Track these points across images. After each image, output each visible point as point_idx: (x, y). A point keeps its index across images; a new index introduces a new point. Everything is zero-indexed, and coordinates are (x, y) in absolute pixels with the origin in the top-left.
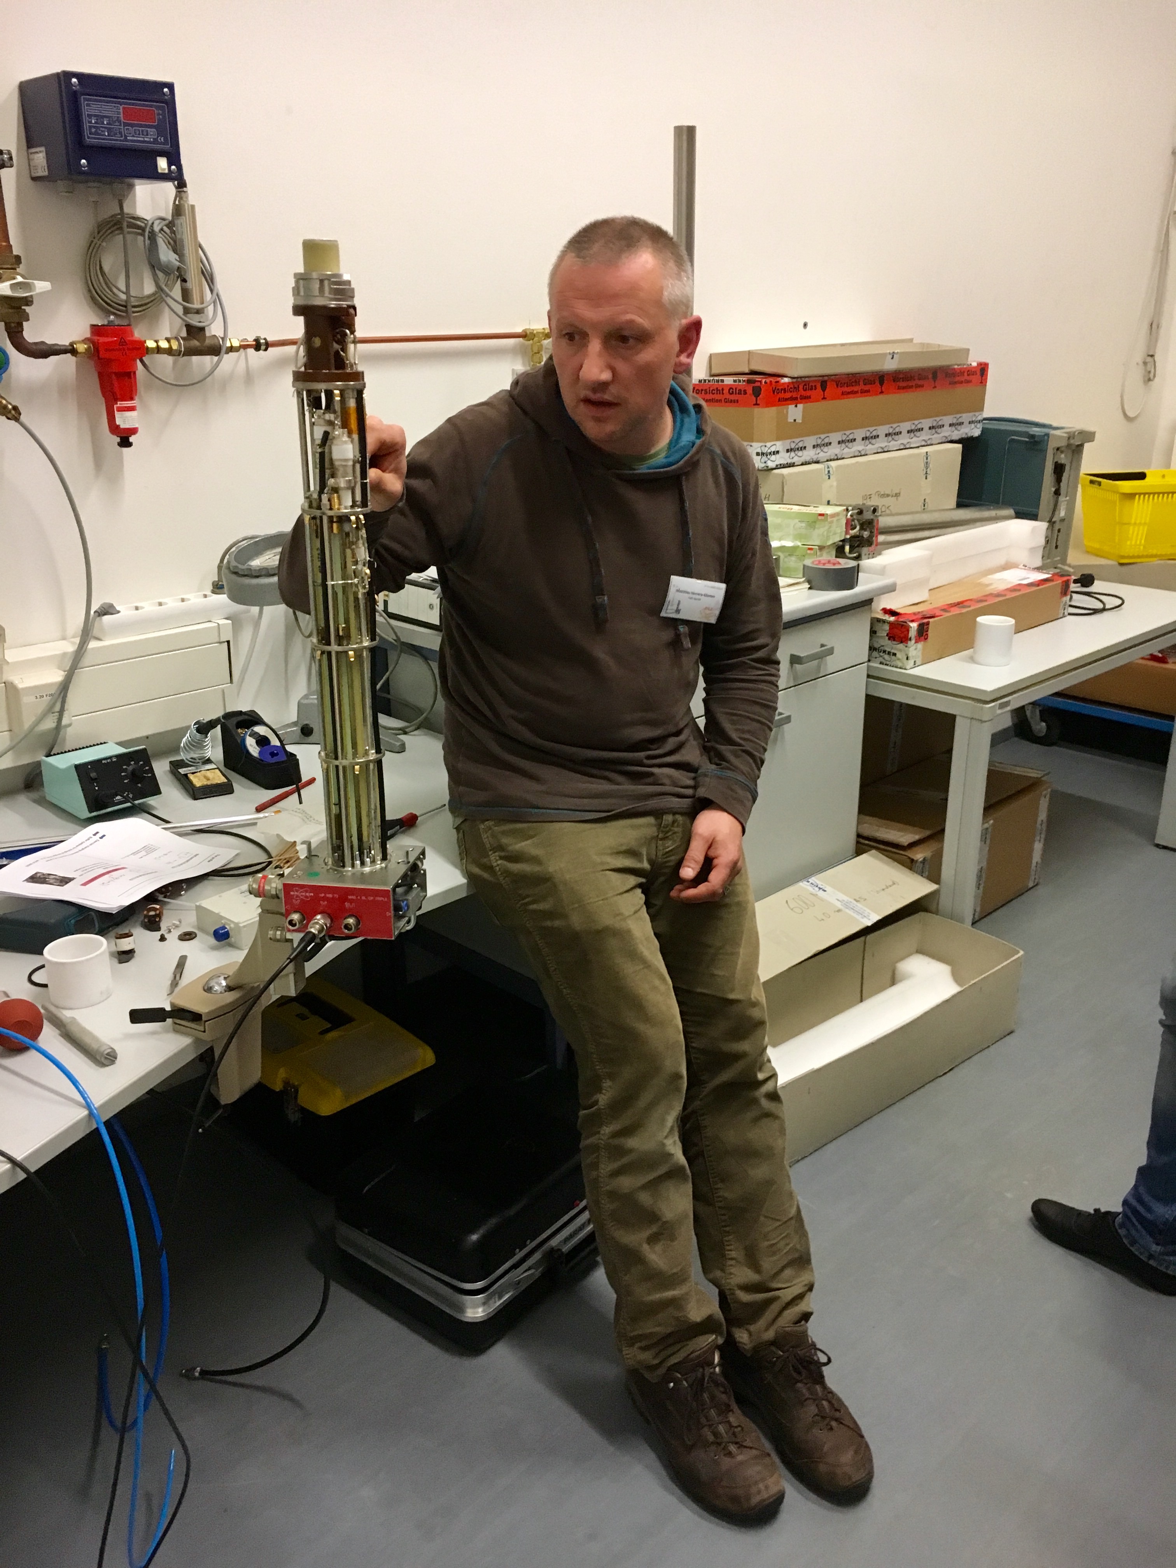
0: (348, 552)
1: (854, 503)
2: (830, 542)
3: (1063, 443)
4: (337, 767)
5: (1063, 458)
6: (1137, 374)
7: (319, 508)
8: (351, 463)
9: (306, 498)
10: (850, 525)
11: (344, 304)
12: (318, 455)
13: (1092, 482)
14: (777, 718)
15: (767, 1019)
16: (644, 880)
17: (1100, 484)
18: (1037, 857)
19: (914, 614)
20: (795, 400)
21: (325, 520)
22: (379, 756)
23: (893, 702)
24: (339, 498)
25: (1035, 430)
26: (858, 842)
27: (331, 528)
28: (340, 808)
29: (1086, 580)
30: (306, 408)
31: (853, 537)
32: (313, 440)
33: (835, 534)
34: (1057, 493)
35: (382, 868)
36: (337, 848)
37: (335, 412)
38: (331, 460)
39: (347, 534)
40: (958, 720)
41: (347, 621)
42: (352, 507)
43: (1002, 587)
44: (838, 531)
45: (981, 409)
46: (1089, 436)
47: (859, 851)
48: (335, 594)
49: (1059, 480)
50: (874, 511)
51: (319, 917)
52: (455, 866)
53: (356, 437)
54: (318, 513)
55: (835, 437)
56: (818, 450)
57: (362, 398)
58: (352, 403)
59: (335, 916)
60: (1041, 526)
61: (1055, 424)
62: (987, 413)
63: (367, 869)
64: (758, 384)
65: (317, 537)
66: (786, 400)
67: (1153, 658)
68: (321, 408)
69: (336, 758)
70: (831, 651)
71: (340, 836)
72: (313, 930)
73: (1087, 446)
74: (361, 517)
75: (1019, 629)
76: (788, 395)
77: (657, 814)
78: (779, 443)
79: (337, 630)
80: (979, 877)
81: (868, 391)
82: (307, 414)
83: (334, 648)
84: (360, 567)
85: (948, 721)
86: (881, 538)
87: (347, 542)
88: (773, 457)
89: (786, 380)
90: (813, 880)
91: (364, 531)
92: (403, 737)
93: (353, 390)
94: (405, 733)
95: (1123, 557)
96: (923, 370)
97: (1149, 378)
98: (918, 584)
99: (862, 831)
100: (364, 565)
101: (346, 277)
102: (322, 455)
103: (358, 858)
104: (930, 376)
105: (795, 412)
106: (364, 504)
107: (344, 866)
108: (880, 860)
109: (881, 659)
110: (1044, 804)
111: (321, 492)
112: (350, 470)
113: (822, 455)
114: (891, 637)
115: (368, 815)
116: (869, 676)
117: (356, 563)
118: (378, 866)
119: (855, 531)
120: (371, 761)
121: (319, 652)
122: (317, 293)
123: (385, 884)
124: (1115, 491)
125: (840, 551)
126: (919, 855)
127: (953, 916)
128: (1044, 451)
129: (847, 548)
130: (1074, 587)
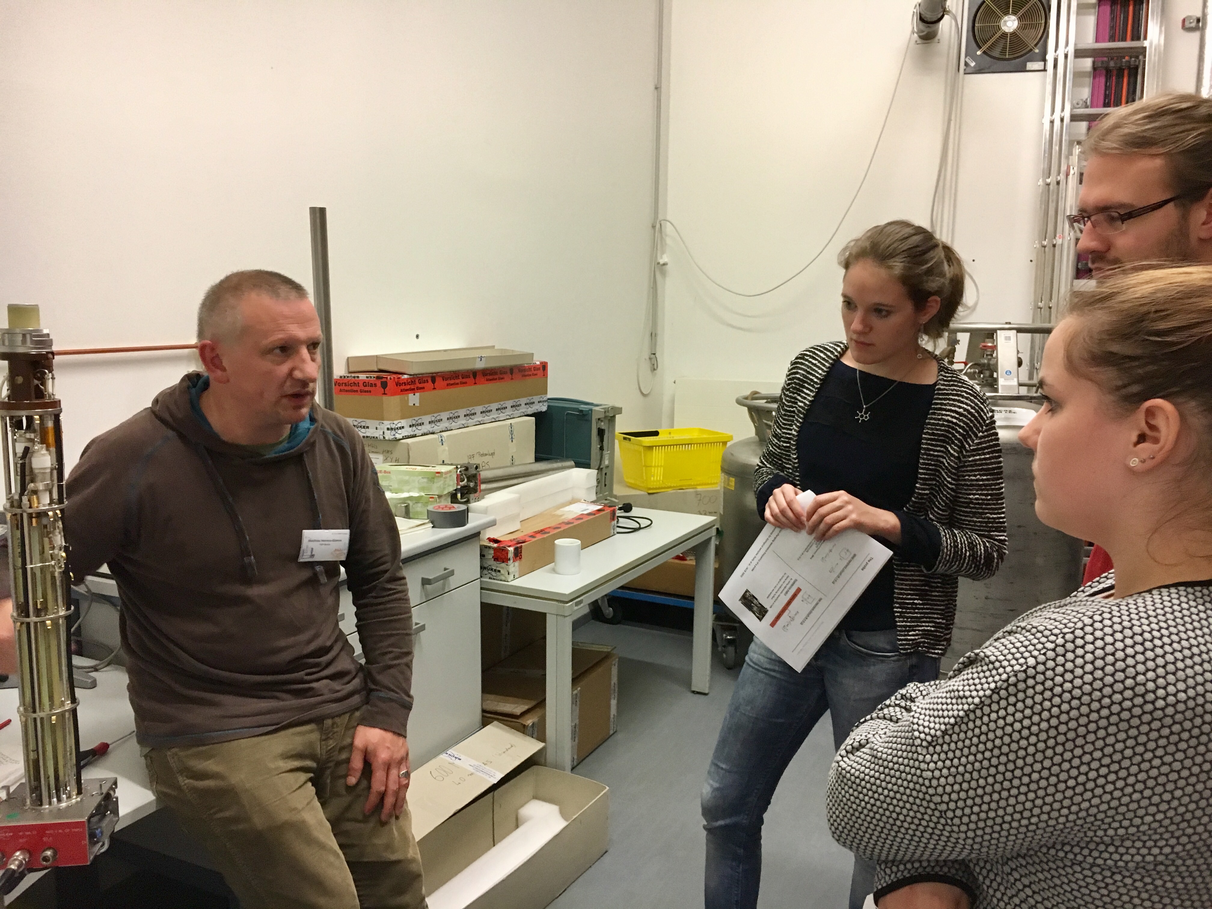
0: (46, 540)
1: (462, 462)
2: (446, 492)
3: (602, 416)
4: (35, 719)
5: (603, 425)
6: (645, 366)
7: (20, 507)
8: (49, 471)
9: (8, 499)
10: (460, 479)
11: (44, 351)
12: (19, 465)
13: (625, 438)
14: (414, 627)
15: (423, 873)
16: (312, 775)
17: (630, 440)
18: (613, 711)
19: (511, 541)
20: (413, 391)
21: (25, 516)
22: (73, 706)
23: (502, 607)
24: (38, 499)
25: (583, 407)
26: (483, 716)
27: (30, 523)
28: (38, 753)
29: (627, 508)
30: (9, 429)
31: (463, 487)
32: (15, 454)
33: (449, 486)
34: (602, 449)
35: (77, 802)
36: (36, 789)
37: (34, 431)
38: (31, 469)
39: (45, 527)
40: (548, 616)
41: (45, 596)
42: (50, 504)
43: (571, 516)
44: (451, 483)
45: (546, 393)
46: (619, 410)
47: (485, 722)
48: (34, 575)
49: (602, 440)
50: (477, 468)
51: (18, 853)
52: (145, 787)
53: (53, 449)
54: (19, 511)
55: (444, 415)
56: (433, 425)
57: (59, 420)
58: (50, 424)
59: (32, 850)
60: (592, 473)
61: (595, 402)
62: (550, 395)
63: (63, 805)
64: (384, 380)
65: (18, 529)
66: (407, 390)
67: (678, 557)
68: (22, 429)
69: (34, 712)
70: (452, 573)
71: (37, 778)
72: (13, 867)
73: (618, 417)
74: (58, 512)
75: (584, 547)
76: (408, 387)
77: (318, 720)
78: (402, 421)
79: (35, 604)
80: (574, 733)
81: (466, 383)
82: (10, 434)
83: (33, 619)
84: (56, 551)
85: (541, 617)
86: (483, 486)
87: (45, 532)
88: (400, 431)
89: (406, 376)
90: (450, 752)
91: (60, 523)
92: (94, 674)
93: (51, 415)
94: (96, 670)
95: (650, 489)
96: (503, 367)
97: (654, 369)
98: (511, 518)
99: (485, 707)
100: (60, 550)
101: (45, 331)
102: (23, 466)
103: (55, 795)
104: (509, 372)
105: (414, 399)
106: (60, 501)
107: (41, 805)
108: (501, 728)
109: (489, 575)
110: (615, 671)
111: (22, 494)
112: (48, 476)
113: (436, 429)
114: (496, 559)
115: (65, 756)
116: (482, 588)
117: (53, 548)
118: (74, 801)
119: (464, 483)
120: (66, 711)
121: (19, 624)
122: (20, 343)
123: (82, 817)
124: (640, 444)
125: (453, 497)
126: (529, 721)
127: (556, 766)
128: (590, 421)
129: (459, 495)
130: (619, 513)
